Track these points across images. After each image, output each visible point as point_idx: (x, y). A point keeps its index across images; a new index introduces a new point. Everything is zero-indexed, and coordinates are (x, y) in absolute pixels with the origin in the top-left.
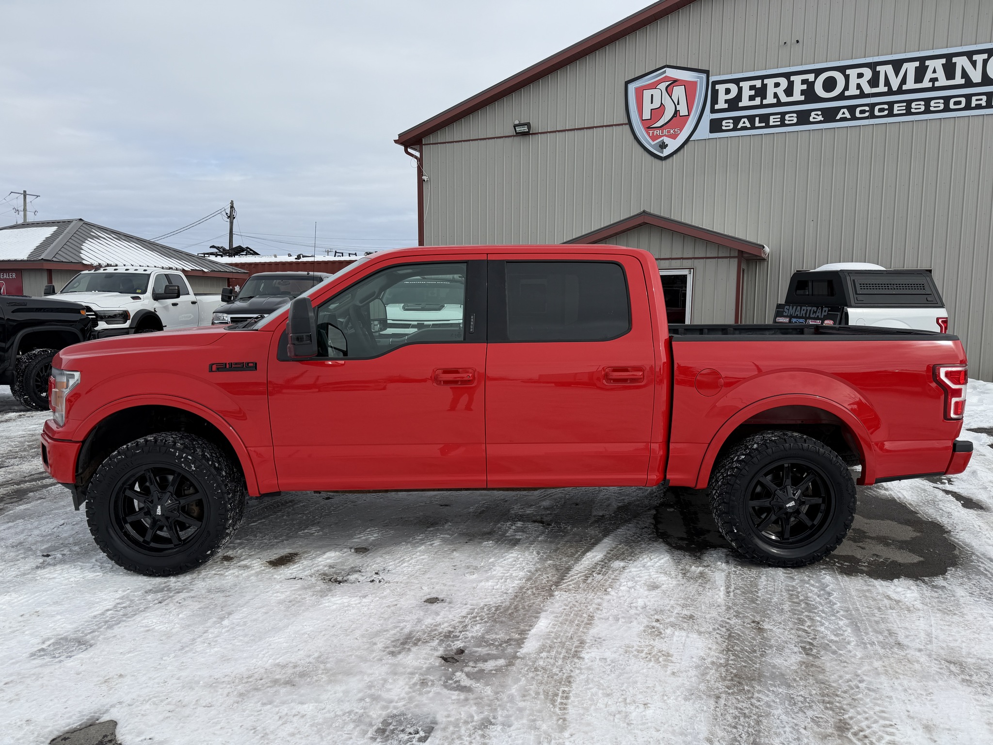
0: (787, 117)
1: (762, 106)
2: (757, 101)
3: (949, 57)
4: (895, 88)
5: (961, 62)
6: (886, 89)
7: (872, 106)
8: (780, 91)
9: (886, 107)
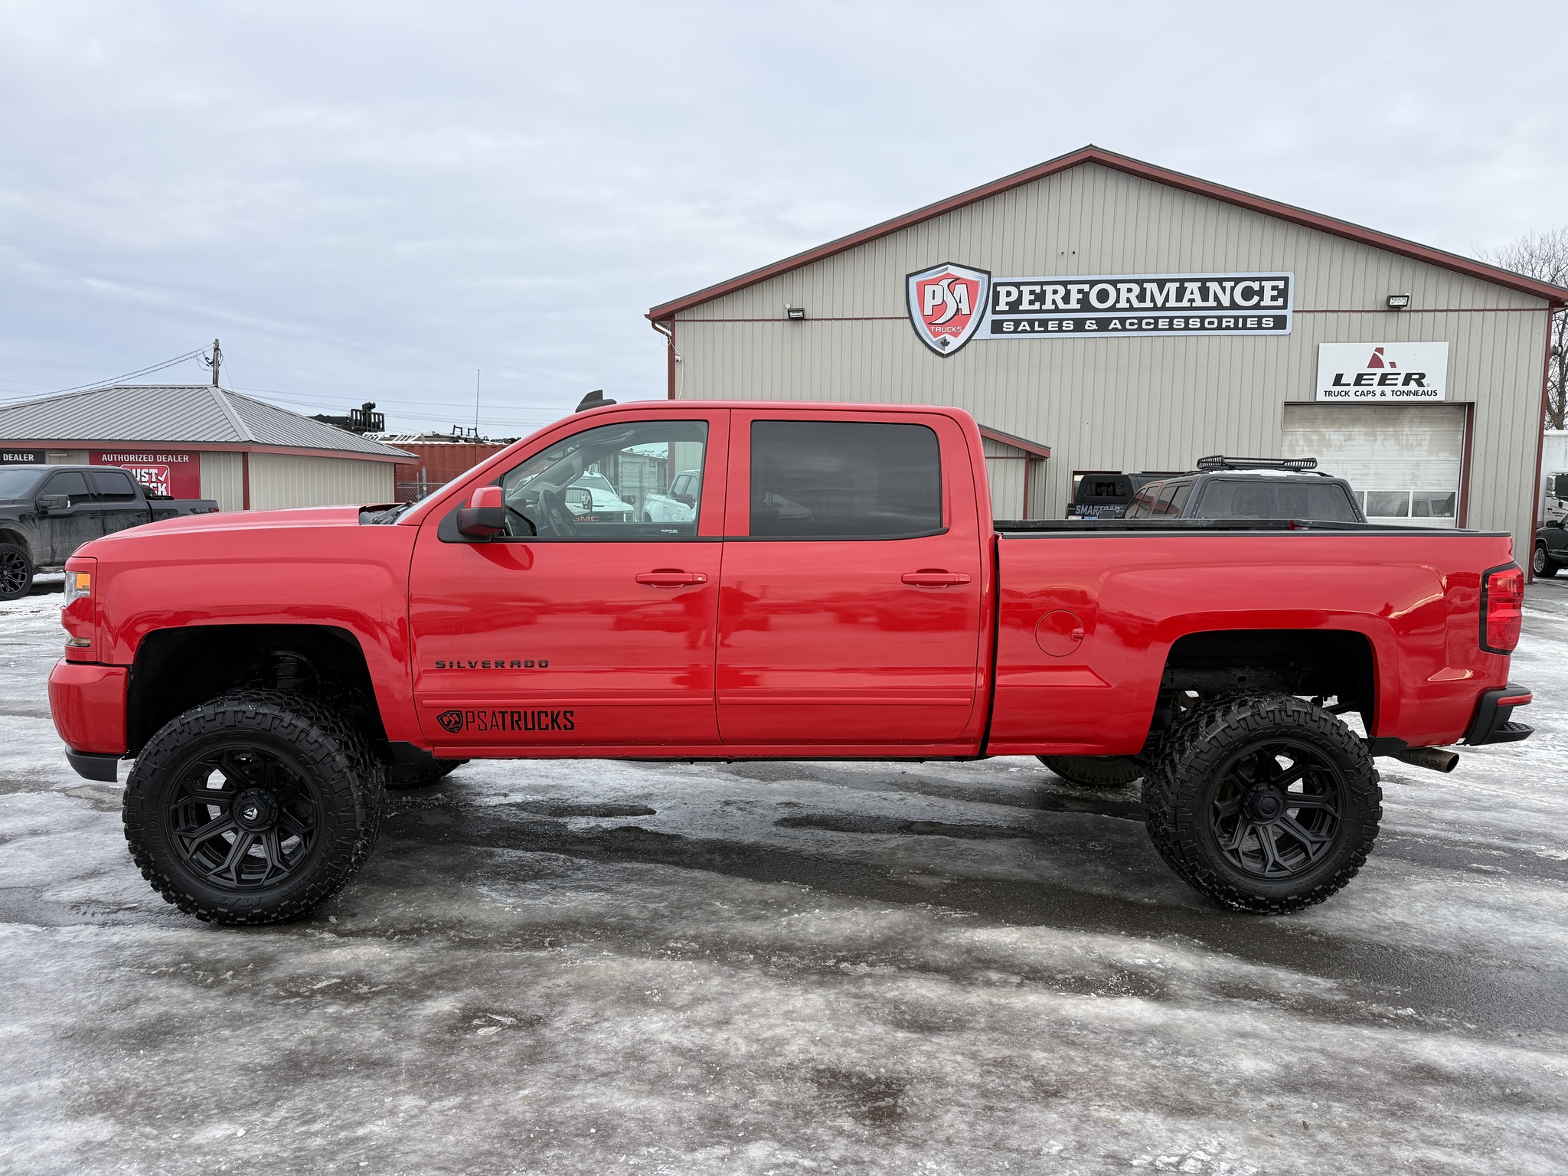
0: (1064, 323)
1: (1041, 311)
2: (1037, 306)
3: (1204, 281)
4: (1159, 305)
5: (1213, 287)
6: (1152, 305)
7: (1141, 319)
8: (1058, 298)
9: (1152, 321)
